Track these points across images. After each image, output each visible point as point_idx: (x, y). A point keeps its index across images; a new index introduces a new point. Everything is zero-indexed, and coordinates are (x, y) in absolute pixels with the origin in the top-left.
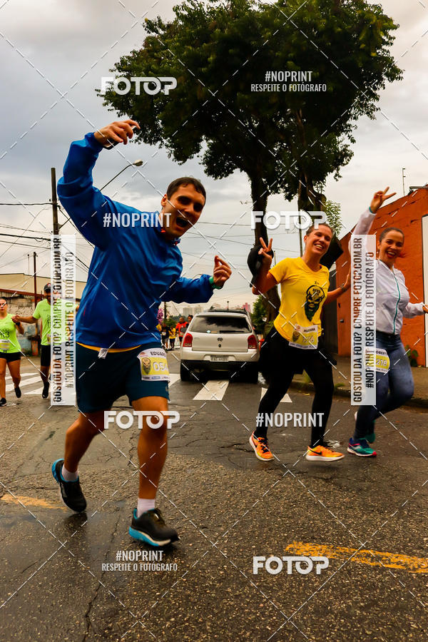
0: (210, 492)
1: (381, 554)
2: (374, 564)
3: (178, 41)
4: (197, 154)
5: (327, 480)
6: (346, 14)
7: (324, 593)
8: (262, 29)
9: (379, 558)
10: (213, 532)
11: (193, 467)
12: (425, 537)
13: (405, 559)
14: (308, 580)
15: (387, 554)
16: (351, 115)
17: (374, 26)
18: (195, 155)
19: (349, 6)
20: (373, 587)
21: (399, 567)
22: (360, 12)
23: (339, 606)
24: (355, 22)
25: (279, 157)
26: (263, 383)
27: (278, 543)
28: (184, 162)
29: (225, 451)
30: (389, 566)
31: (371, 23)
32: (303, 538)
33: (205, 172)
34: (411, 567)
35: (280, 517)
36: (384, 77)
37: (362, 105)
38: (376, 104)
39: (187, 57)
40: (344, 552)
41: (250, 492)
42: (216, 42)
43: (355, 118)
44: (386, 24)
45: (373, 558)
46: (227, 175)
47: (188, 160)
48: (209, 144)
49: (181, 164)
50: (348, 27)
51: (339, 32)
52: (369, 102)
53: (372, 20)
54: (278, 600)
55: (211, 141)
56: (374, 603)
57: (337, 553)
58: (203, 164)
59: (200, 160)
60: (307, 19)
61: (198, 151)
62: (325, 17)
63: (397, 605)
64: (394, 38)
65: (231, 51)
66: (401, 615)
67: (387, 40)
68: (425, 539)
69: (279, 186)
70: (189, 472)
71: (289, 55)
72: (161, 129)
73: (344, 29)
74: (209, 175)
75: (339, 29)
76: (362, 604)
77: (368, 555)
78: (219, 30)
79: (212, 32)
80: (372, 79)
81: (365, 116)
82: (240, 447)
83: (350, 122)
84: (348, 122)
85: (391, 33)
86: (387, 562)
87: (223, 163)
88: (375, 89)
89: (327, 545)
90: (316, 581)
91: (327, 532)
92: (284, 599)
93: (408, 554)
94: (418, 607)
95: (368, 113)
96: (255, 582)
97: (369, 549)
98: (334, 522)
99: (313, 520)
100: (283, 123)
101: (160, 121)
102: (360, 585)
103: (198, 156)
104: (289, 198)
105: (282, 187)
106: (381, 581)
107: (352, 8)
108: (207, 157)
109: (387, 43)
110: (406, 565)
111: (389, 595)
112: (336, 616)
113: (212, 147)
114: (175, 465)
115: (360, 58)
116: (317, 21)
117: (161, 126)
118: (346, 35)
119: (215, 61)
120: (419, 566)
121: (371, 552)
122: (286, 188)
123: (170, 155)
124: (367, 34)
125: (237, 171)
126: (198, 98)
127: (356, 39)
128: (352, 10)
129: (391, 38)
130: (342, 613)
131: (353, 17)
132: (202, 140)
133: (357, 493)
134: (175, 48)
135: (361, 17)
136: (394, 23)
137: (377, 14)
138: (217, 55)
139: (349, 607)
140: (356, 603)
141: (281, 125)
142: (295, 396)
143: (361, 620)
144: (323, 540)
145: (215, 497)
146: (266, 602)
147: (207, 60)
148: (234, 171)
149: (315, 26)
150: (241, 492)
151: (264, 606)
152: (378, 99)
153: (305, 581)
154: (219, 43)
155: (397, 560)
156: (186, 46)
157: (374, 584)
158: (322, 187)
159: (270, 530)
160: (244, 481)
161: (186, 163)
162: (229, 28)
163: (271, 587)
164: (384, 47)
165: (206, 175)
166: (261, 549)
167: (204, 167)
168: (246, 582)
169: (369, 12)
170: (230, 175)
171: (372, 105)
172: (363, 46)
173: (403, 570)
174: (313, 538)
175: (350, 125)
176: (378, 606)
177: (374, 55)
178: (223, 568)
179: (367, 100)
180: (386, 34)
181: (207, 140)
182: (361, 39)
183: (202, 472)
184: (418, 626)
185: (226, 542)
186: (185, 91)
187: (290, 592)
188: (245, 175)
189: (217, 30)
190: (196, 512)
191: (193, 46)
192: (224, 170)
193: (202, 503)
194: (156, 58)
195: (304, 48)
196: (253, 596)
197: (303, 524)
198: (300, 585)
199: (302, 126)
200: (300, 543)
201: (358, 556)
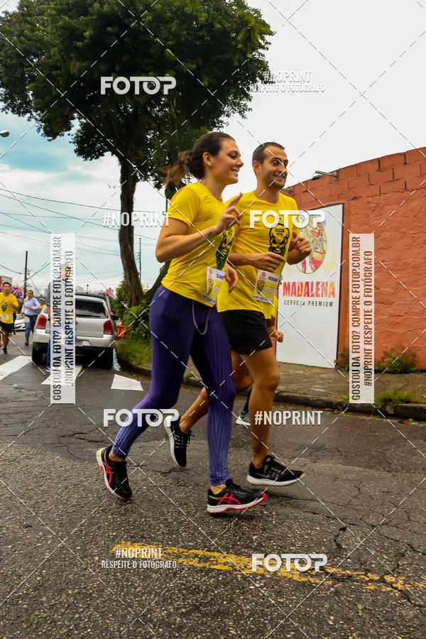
0: (41, 486)
1: (209, 553)
2: (202, 565)
3: (54, 9)
4: (68, 132)
5: (164, 474)
6: (226, 13)
7: (146, 599)
8: (143, 12)
9: (206, 559)
10: (37, 531)
11: (27, 457)
12: (254, 535)
13: (232, 559)
14: (132, 584)
15: (216, 554)
16: (224, 112)
17: (252, 29)
18: (66, 133)
19: (231, 5)
20: (197, 590)
21: (226, 568)
22: (240, 12)
23: (160, 613)
24: (235, 22)
25: (151, 146)
26: (118, 370)
27: (105, 543)
28: (54, 139)
29: (64, 441)
30: (216, 567)
31: (250, 25)
32: (132, 537)
33: (75, 152)
34: (238, 568)
35: (112, 514)
36: (257, 79)
37: (235, 104)
38: (249, 104)
39: (63, 28)
40: (173, 553)
41: (85, 486)
42: (94, 17)
43: (227, 115)
44: (265, 29)
45: (200, 558)
46: (97, 158)
47: (58, 137)
48: (82, 124)
49: (50, 140)
50: (227, 25)
51: (219, 28)
52: (242, 102)
53: (250, 22)
54: (96, 610)
55: (84, 121)
56: (197, 608)
57: (165, 553)
58: (74, 143)
59: (71, 139)
60: (188, 10)
61: (69, 129)
62: (207, 11)
63: (219, 609)
64: (270, 44)
65: (109, 29)
66: (222, 620)
67: (263, 44)
68: (254, 537)
69: (149, 173)
70: (23, 463)
71: (168, 43)
72: (30, 101)
73: (223, 26)
74: (79, 155)
75: (219, 26)
76: (183, 610)
77: (196, 556)
78: (99, 5)
79: (91, 5)
80: (246, 78)
81: (237, 115)
82: (82, 436)
83: (223, 118)
84: (220, 119)
85: (267, 38)
86: (215, 562)
87: (95, 144)
88: (248, 89)
89: (157, 545)
90: (139, 586)
91: (158, 531)
92: (104, 607)
93: (236, 554)
94: (239, 611)
95: (240, 112)
96: (73, 589)
97: (198, 549)
98: (166, 520)
99: (145, 517)
100: (158, 111)
101: (31, 92)
102: (184, 589)
103: (69, 135)
104: (158, 186)
105: (152, 175)
106: (206, 584)
107: (234, 7)
108: (78, 136)
109: (263, 48)
110: (233, 566)
111: (212, 599)
112: (154, 626)
113: (84, 126)
114: (9, 455)
115: (237, 57)
116: (198, 14)
117: (31, 98)
118: (225, 33)
119: (92, 37)
120: (246, 567)
121: (200, 552)
122: (155, 176)
123: (39, 130)
124: (245, 35)
125: (108, 154)
126: (71, 73)
127: (234, 39)
128: (233, 10)
129: (267, 43)
130: (162, 621)
131: (233, 17)
132: (73, 118)
133: (193, 488)
134: (50, 15)
135: (241, 18)
136: (271, 29)
137: (256, 18)
138: (94, 30)
139: (169, 615)
140: (178, 609)
141: (156, 114)
142: (146, 384)
143: (180, 628)
144: (153, 539)
145: (46, 492)
146: (82, 612)
147: (82, 34)
148: (105, 154)
149: (196, 19)
150: (75, 485)
151: (80, 617)
152: (250, 100)
153: (127, 586)
154: (97, 19)
155: (224, 560)
156: (62, 16)
157: (198, 587)
158: (189, 179)
159: (99, 528)
160: (79, 474)
161: (56, 139)
162: (109, 5)
163: (91, 594)
164: (260, 50)
165: (76, 155)
166: (86, 550)
167: (75, 147)
168: (64, 589)
169: (249, 13)
170: (101, 157)
171: (245, 105)
172: (240, 46)
173: (229, 571)
174: (143, 537)
175: (222, 122)
176: (199, 611)
177: (250, 56)
178: (41, 574)
179: (240, 100)
180: (263, 39)
181: (79, 119)
182: (239, 38)
183: (37, 463)
184: (236, 631)
185: (49, 542)
186: (58, 64)
187: (110, 599)
188: (115, 159)
189: (96, 5)
190: (22, 509)
191: (70, 17)
192: (95, 152)
193: (30, 498)
194: (30, 23)
195: (183, 39)
196: (69, 606)
197: (134, 522)
198: (122, 590)
199: (175, 115)
200: (129, 543)
201: (186, 557)
